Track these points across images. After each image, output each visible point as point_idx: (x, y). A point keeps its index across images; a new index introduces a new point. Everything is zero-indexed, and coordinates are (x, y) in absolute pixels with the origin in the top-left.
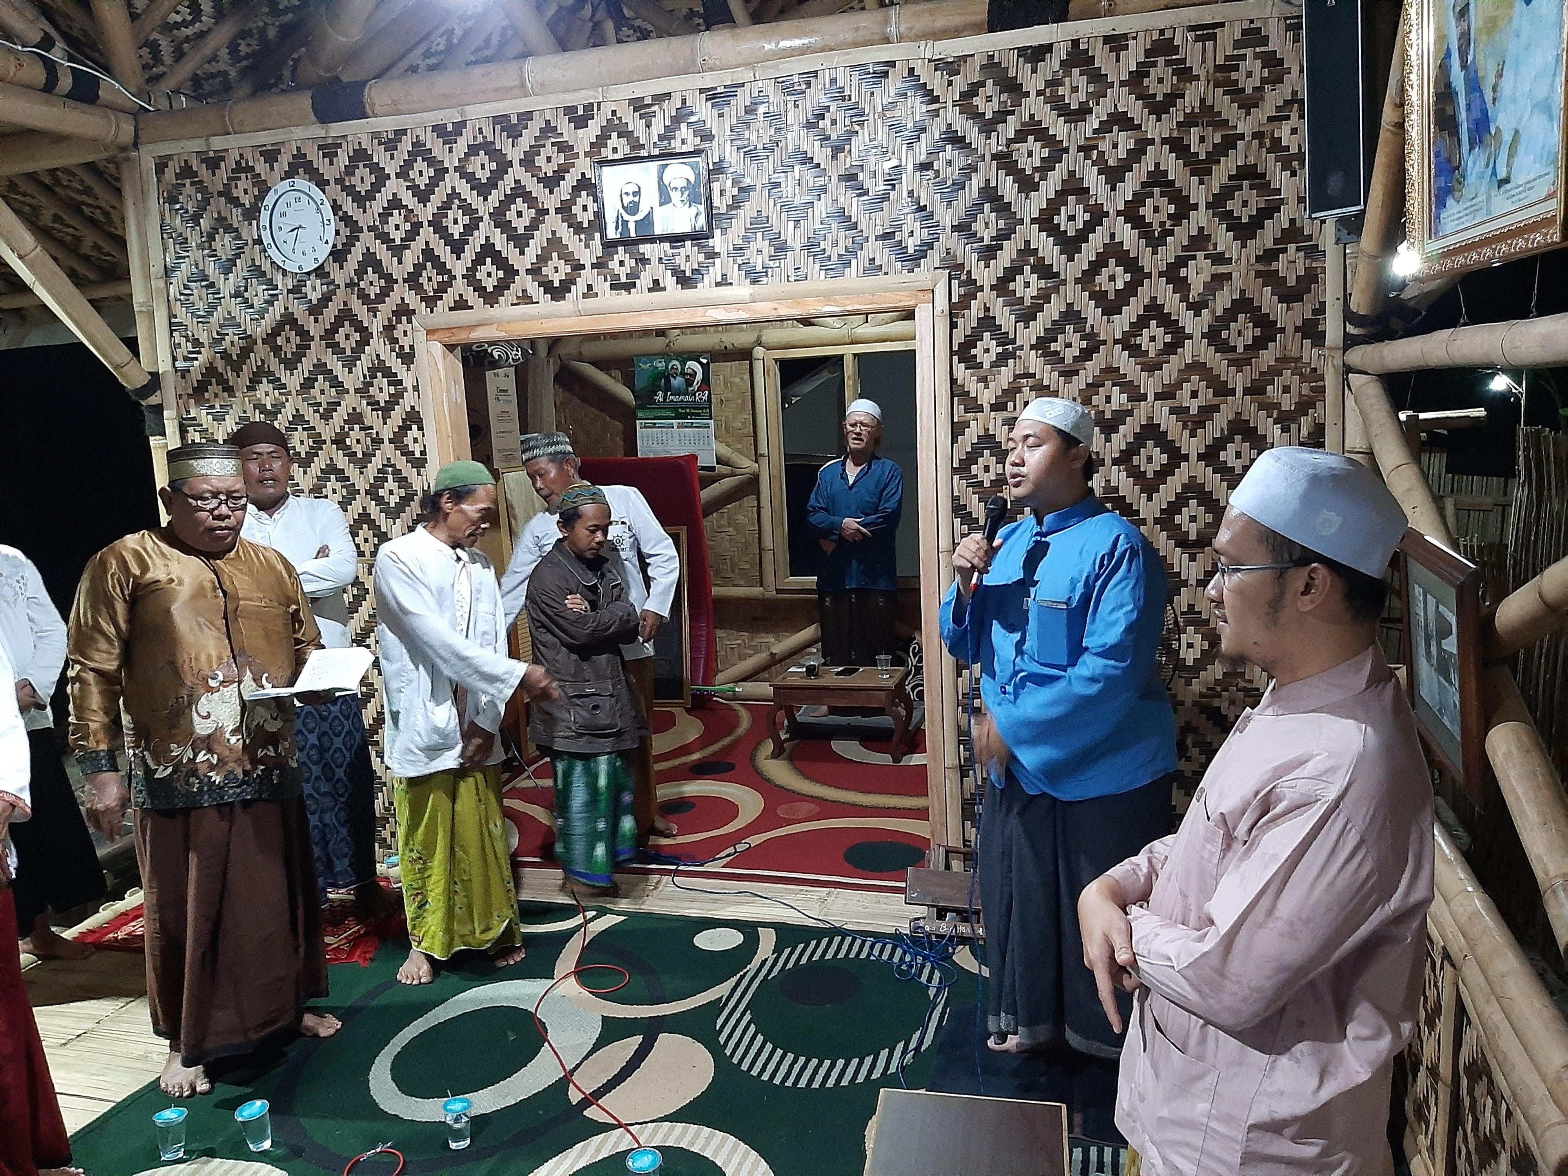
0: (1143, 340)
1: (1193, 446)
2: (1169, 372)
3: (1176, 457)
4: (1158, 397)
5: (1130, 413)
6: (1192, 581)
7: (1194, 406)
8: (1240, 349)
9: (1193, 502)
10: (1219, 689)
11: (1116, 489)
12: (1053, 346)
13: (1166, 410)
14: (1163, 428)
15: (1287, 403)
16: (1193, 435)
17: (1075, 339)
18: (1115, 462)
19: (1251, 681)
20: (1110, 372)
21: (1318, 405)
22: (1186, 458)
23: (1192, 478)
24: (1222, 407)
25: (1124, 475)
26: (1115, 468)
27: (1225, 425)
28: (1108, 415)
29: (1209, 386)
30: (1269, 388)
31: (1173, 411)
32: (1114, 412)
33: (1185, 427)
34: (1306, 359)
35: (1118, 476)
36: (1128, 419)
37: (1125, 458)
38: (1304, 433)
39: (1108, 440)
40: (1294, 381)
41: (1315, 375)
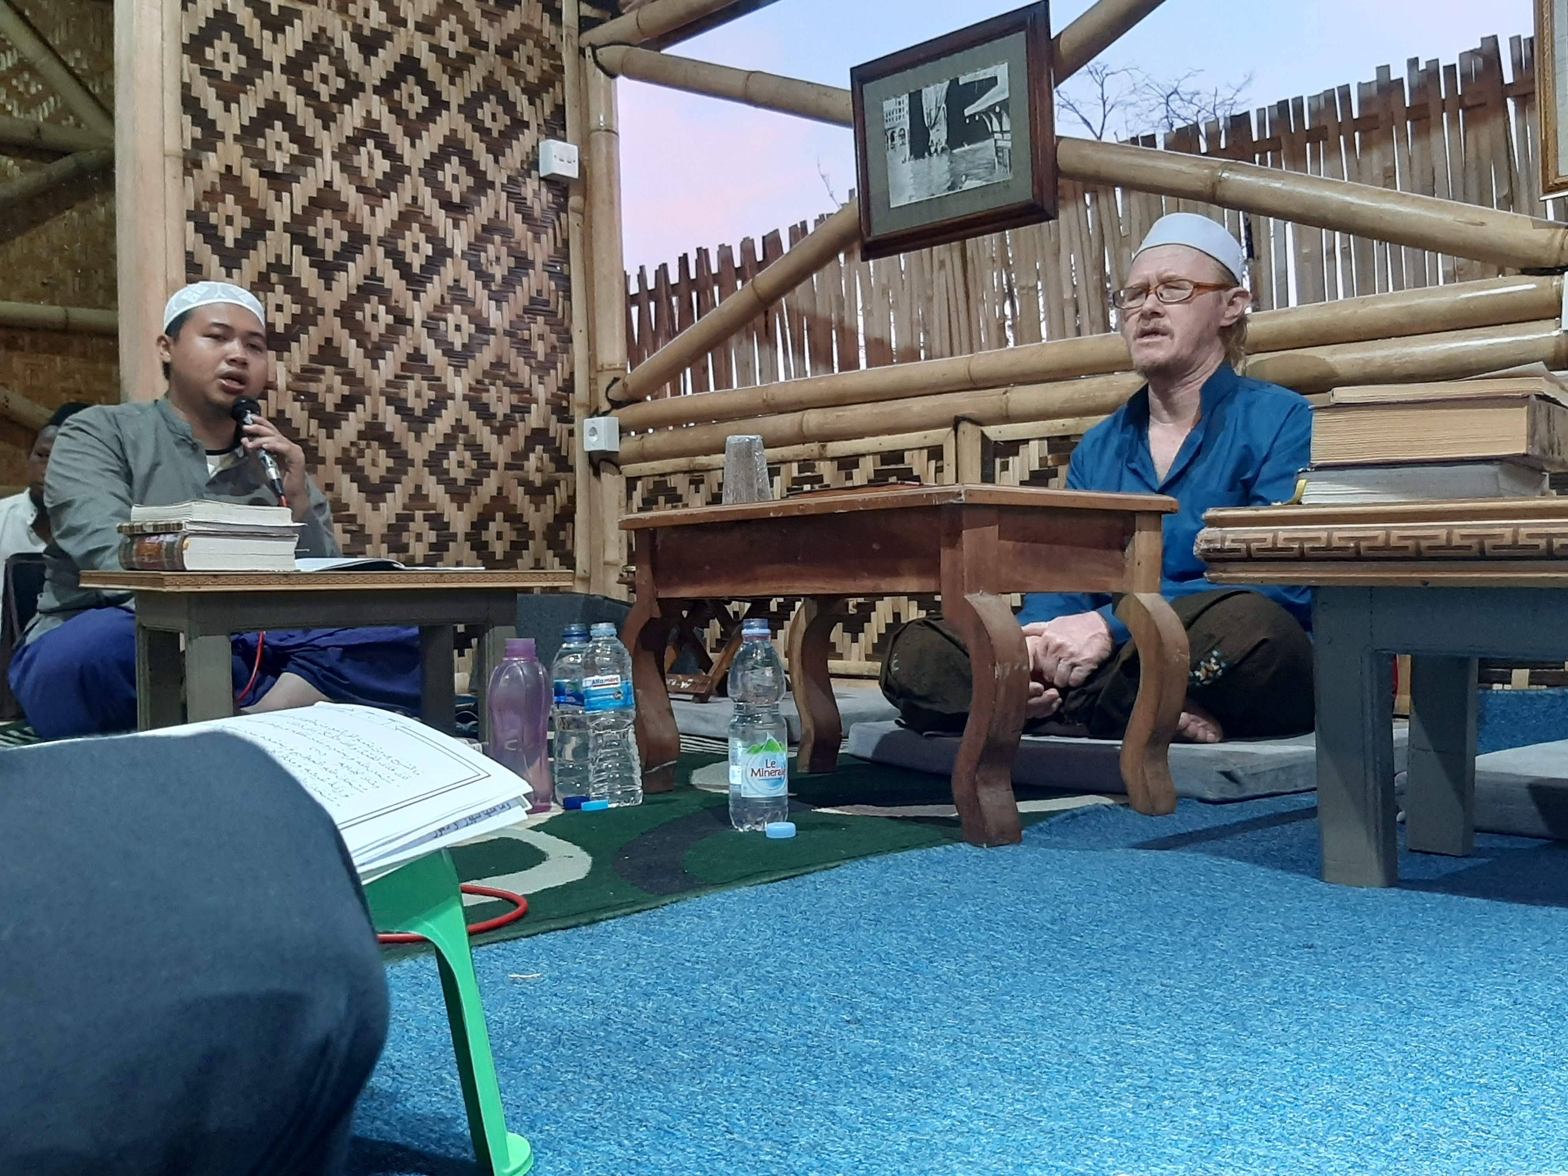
1: (454, 95)
2: (428, 3)
3: (438, 104)
4: (419, 27)
5: (389, 36)
6: (458, 252)
7: (453, 50)
9: (455, 160)
10: (487, 381)
11: (378, 123)
13: (425, 45)
14: (423, 65)
15: (532, 75)
16: (452, 82)
18: (376, 90)
19: (515, 375)
21: (558, 85)
22: (446, 105)
23: (454, 131)
24: (477, 59)
25: (385, 109)
26: (376, 98)
27: (481, 81)
28: (366, 32)
29: (465, 32)
30: (515, 53)
31: (433, 48)
32: (373, 30)
33: (444, 71)
34: (545, 34)
35: (379, 109)
36: (388, 43)
37: (386, 88)
38: (547, 111)
39: (367, 62)
40: (536, 53)
41: (552, 53)
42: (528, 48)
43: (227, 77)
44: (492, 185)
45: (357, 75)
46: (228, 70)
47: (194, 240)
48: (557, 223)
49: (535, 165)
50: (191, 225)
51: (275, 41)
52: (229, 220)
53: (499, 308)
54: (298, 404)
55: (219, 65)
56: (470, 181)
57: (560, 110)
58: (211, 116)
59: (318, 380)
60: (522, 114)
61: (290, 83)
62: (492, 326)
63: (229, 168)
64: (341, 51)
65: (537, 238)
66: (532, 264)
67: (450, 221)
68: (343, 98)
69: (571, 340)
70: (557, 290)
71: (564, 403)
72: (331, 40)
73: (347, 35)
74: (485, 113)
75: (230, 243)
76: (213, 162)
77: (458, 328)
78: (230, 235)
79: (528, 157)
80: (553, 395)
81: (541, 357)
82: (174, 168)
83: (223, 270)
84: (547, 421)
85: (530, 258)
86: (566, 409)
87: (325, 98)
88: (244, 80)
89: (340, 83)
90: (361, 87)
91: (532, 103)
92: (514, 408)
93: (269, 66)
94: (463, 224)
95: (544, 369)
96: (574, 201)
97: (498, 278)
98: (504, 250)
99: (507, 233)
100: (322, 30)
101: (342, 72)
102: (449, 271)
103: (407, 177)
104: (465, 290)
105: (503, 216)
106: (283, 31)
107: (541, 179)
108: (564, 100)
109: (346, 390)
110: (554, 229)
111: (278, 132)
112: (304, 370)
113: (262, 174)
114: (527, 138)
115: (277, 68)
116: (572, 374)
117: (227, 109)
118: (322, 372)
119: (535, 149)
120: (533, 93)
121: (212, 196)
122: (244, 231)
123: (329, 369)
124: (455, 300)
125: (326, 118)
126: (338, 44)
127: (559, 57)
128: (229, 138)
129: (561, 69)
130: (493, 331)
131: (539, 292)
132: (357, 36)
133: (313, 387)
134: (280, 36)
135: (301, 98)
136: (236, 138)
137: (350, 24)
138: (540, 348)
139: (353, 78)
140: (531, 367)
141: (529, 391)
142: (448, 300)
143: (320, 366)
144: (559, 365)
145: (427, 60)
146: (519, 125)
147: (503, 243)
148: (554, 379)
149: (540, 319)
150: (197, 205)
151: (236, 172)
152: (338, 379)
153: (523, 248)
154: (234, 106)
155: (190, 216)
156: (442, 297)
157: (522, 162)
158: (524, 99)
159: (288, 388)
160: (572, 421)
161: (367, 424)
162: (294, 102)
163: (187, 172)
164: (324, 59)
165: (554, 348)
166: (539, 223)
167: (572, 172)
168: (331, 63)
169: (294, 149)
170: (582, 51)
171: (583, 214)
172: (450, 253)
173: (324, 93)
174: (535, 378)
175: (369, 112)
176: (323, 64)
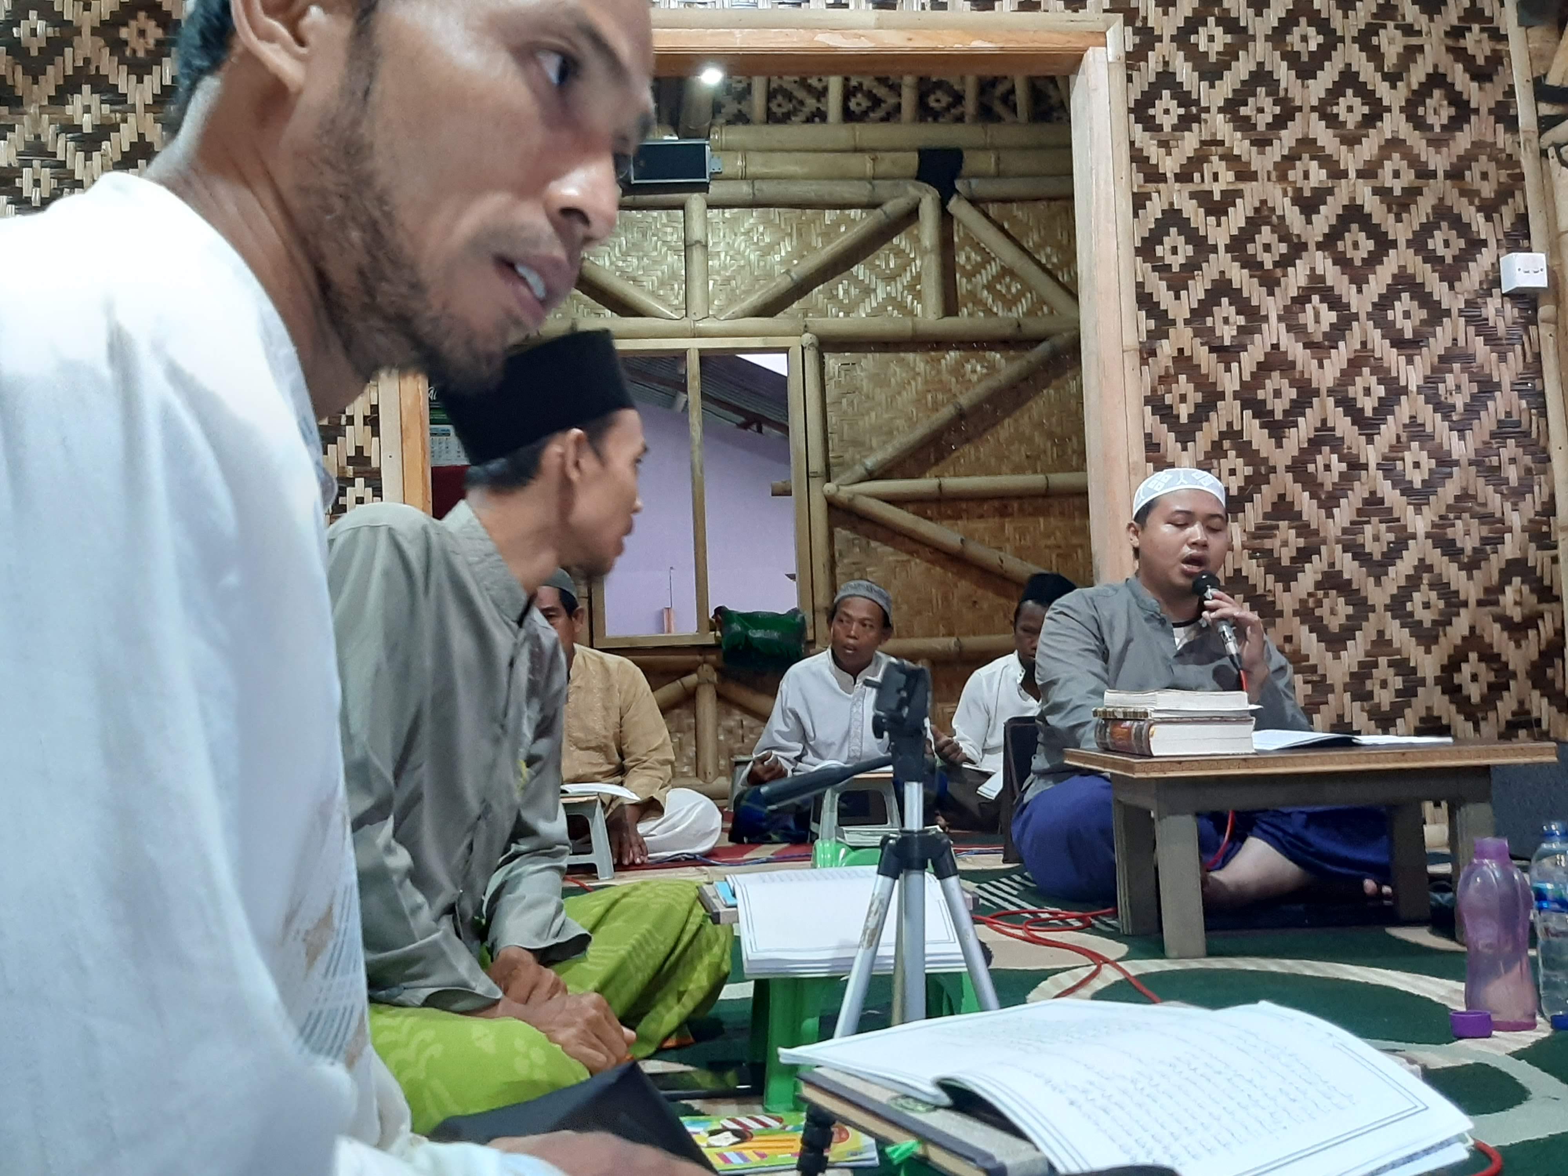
0: (1340, 109)
1: (1401, 232)
2: (1368, 148)
3: (1384, 245)
4: (1360, 174)
5: (1330, 191)
6: (1413, 388)
7: (1398, 187)
8: (1437, 129)
9: (1405, 296)
10: (1451, 516)
11: (1322, 278)
12: (1243, 111)
13: (1368, 191)
14: (1367, 209)
15: (1487, 190)
16: (1399, 219)
17: (1267, 102)
18: (1320, 246)
19: (1485, 505)
20: (1307, 144)
21: (1518, 194)
22: (1394, 244)
23: (1402, 268)
24: (1425, 190)
25: (1329, 261)
26: (1319, 253)
27: (1430, 211)
28: (1307, 193)
29: (1410, 166)
30: (1467, 173)
31: (1376, 191)
32: (1314, 189)
33: (1390, 211)
34: (1500, 145)
35: (1323, 263)
36: (1329, 199)
37: (1329, 243)
38: (1507, 224)
39: (1309, 222)
40: (1491, 168)
41: (1511, 162)
42: (1483, 163)
43: (1176, 269)
44: (1448, 313)
45: (1299, 236)
46: (1176, 262)
47: (1151, 421)
48: (1525, 338)
49: (1497, 283)
50: (1149, 409)
51: (1219, 224)
52: (1183, 398)
53: (1462, 437)
54: (1254, 561)
55: (1169, 259)
56: (1423, 314)
57: (1522, 220)
58: (1163, 307)
59: (1273, 536)
60: (1478, 232)
61: (1234, 259)
62: (1455, 457)
63: (1181, 351)
64: (1282, 218)
65: (1503, 358)
66: (1498, 386)
67: (1402, 359)
68: (1286, 262)
69: (1549, 459)
70: (1530, 409)
71: (1545, 529)
72: (1273, 209)
73: (1287, 201)
74: (1436, 243)
75: (1184, 419)
76: (1166, 349)
77: (1417, 465)
78: (1184, 412)
79: (1487, 275)
80: (1531, 521)
81: (1514, 481)
82: (1132, 360)
83: (1179, 445)
84: (1524, 550)
85: (1496, 379)
86: (1548, 535)
87: (1268, 265)
88: (1192, 267)
89: (1283, 248)
90: (1304, 247)
91: (1488, 218)
92: (1485, 541)
93: (1214, 249)
94: (1417, 358)
95: (1517, 495)
96: (1545, 311)
97: (1460, 407)
98: (1465, 377)
99: (1467, 359)
100: (1264, 202)
101: (1285, 236)
102: (1404, 410)
103: (1355, 324)
104: (1423, 425)
105: (1461, 342)
106: (1226, 213)
107: (1503, 295)
108: (1526, 208)
109: (1301, 542)
110: (1523, 345)
111: (1226, 308)
112: (1258, 528)
113: (1212, 350)
114: (1485, 258)
115: (1221, 249)
116: (1552, 496)
117: (1177, 297)
118: (1277, 527)
119: (1496, 267)
120: (1489, 209)
121: (1166, 379)
122: (1197, 406)
123: (1283, 524)
124: (1412, 438)
125: (1270, 283)
126: (1279, 212)
127: (1518, 164)
128: (1180, 323)
129: (1521, 177)
130: (1456, 463)
131: (1508, 414)
132: (1298, 200)
133: (1268, 544)
134: (1223, 219)
135: (1246, 272)
136: (1187, 322)
137: (1289, 189)
138: (1512, 474)
139: (1295, 240)
140: (1502, 494)
141: (1502, 521)
142: (1404, 439)
143: (1274, 523)
144: (1536, 488)
145: (1371, 204)
146: (1476, 245)
147: (1463, 370)
148: (1530, 506)
149: (1511, 442)
150: (1154, 390)
151: (1187, 353)
152: (1293, 532)
153: (1487, 371)
154: (1183, 293)
155: (1147, 401)
156: (1398, 437)
157: (1481, 283)
158: (1480, 218)
159: (1244, 547)
160: (1555, 547)
161: (1324, 574)
162: (1238, 276)
163: (1144, 362)
164: (1266, 229)
165: (1529, 471)
166: (1504, 342)
167: (1540, 281)
168: (1273, 232)
169: (1241, 320)
170: (1544, 153)
171: (1556, 323)
172: (1405, 391)
173: (1268, 261)
174: (1508, 506)
175: (1313, 269)
176: (1266, 235)
